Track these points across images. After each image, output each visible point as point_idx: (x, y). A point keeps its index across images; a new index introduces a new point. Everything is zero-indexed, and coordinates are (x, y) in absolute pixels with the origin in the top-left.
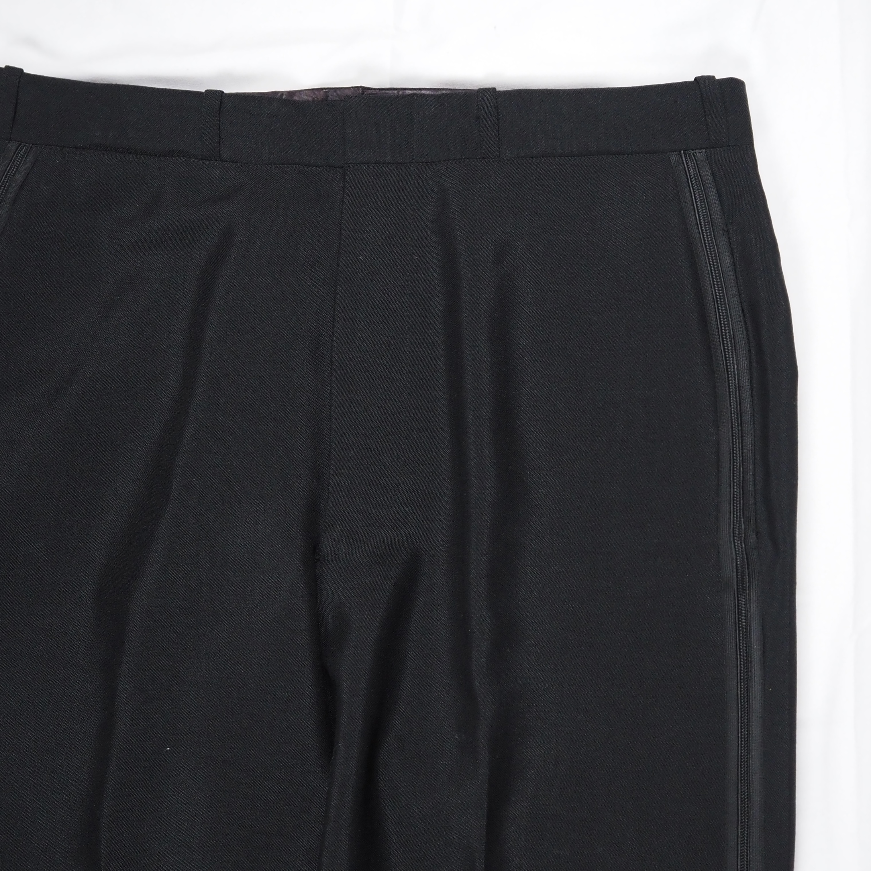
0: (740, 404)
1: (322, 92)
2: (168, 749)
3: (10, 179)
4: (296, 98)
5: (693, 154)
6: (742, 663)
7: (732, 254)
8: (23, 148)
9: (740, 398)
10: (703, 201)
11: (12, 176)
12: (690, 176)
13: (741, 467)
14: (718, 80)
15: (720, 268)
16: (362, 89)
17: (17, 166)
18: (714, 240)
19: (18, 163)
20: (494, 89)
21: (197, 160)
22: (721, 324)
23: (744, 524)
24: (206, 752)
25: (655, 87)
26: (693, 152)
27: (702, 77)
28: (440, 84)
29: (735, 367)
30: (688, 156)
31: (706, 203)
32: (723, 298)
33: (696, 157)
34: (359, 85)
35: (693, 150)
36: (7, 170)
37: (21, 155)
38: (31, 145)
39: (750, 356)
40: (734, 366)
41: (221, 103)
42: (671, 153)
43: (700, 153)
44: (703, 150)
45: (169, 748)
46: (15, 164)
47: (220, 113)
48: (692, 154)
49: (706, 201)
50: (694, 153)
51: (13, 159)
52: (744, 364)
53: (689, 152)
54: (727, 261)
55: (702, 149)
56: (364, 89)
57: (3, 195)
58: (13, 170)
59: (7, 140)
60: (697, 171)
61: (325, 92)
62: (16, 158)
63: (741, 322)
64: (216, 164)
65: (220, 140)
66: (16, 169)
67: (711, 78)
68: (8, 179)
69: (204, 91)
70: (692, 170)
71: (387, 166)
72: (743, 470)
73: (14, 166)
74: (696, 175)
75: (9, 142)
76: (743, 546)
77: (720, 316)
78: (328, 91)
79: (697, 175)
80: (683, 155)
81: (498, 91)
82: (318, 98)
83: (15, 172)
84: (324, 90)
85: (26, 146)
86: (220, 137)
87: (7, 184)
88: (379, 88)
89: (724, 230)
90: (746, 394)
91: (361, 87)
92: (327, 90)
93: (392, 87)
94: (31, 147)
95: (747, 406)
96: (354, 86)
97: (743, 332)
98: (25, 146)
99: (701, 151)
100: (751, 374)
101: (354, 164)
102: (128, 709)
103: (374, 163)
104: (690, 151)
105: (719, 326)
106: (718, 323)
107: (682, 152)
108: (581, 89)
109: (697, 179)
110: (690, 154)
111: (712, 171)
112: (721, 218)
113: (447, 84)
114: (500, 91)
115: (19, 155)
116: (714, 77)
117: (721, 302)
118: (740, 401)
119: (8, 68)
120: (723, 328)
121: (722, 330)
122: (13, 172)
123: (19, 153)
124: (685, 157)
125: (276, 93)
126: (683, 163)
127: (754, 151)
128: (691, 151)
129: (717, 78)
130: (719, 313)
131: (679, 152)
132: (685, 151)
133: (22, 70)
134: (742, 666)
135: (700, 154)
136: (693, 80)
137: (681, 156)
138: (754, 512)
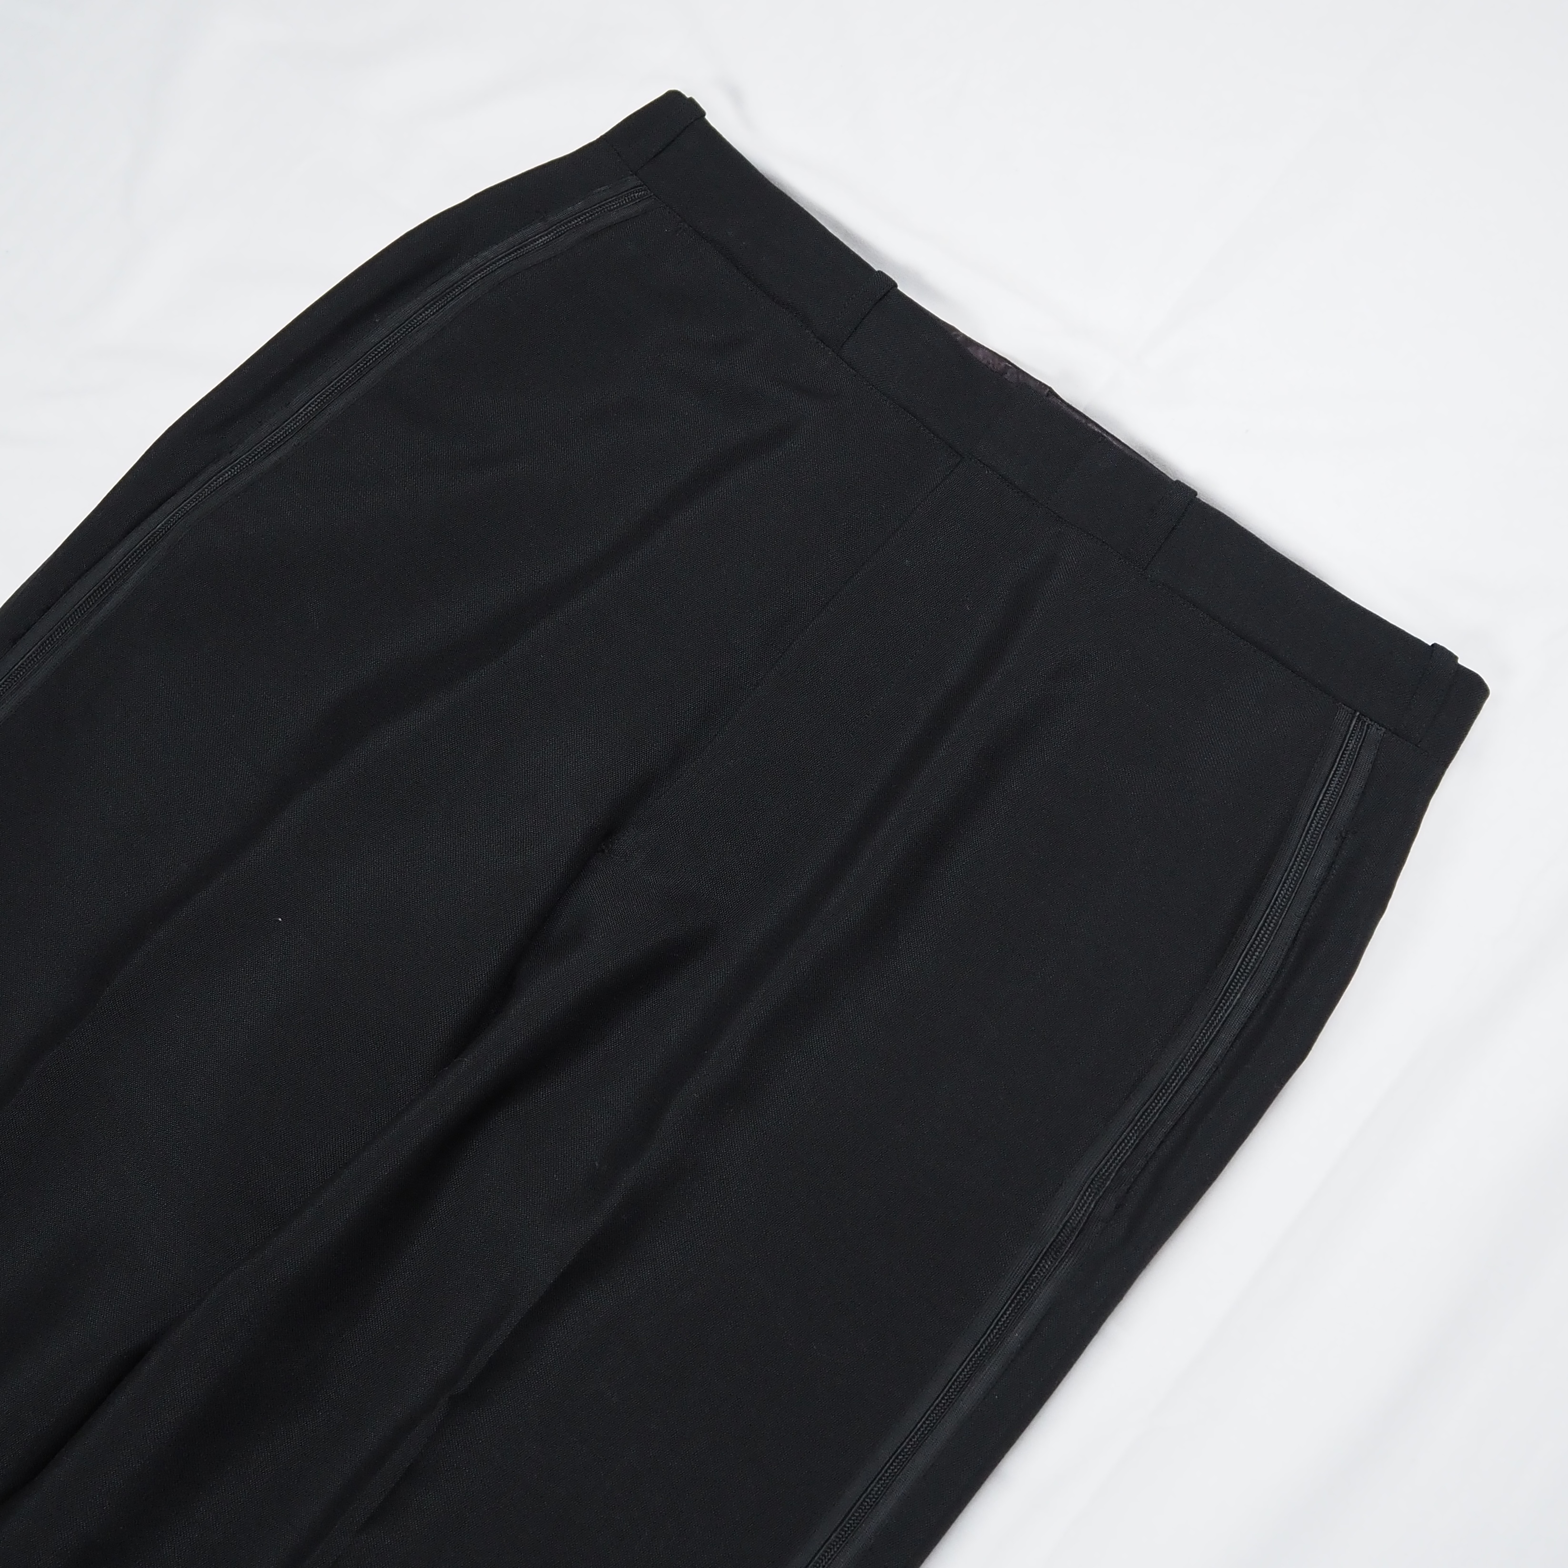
0: (1211, 1043)
1: (1003, 364)
2: (280, 919)
3: (603, 211)
4: (970, 349)
5: (1368, 726)
6: (987, 1343)
7: (1330, 868)
8: (641, 192)
9: (1216, 1035)
10: (1340, 784)
11: (607, 210)
12: (1347, 746)
13: (1158, 1114)
14: (1459, 665)
15: (1304, 873)
16: (1049, 391)
17: (620, 204)
18: (1320, 836)
19: (624, 202)
20: (1195, 493)
21: (812, 335)
22: (1257, 935)
23: (1112, 1181)
24: (317, 954)
25: (1379, 620)
26: (1370, 722)
27: (1443, 649)
28: (1140, 447)
29: (1237, 996)
30: (1360, 723)
31: (1343, 788)
32: (1282, 909)
33: (1369, 731)
34: (1049, 385)
35: (1371, 720)
36: (608, 201)
37: (634, 196)
38: (652, 194)
39: (1264, 998)
40: (1237, 994)
41: (885, 295)
42: (1343, 705)
43: (1377, 729)
44: (1383, 729)
45: (282, 919)
46: (620, 201)
47: (877, 303)
48: (1367, 723)
49: (1343, 786)
50: (1371, 724)
51: (623, 194)
52: (1251, 1000)
53: (1365, 720)
54: (1318, 872)
55: (1383, 727)
56: (1051, 392)
57: (582, 223)
58: (613, 205)
59: (631, 171)
60: (1359, 746)
61: (1006, 365)
62: (626, 196)
63: (1283, 950)
64: (830, 353)
65: (853, 332)
66: (617, 206)
67: (1453, 658)
68: (601, 211)
69: (877, 269)
70: (1353, 742)
71: (1013, 489)
72: (1157, 1118)
73: (617, 202)
74: (1353, 750)
75: (632, 175)
76: (1092, 1206)
77: (1263, 925)
78: (1010, 367)
79: (1356, 750)
80: (1356, 718)
81: (1197, 498)
82: (993, 367)
83: (614, 209)
84: (1007, 364)
85: (646, 192)
86: (855, 329)
87: (596, 214)
88: (1068, 404)
89: (1341, 835)
90: (1226, 1037)
91: (1050, 388)
92: (1010, 365)
93: (1084, 413)
94: (651, 196)
95: (1218, 1051)
96: (1043, 381)
97: (1276, 965)
98: (645, 190)
99: (1379, 728)
100: (1250, 1018)
101: (978, 460)
102: (274, 843)
103: (1000, 475)
104: (1367, 719)
105: (1254, 937)
106: (1254, 932)
107: (1358, 713)
108: (1292, 562)
109: (1352, 755)
110: (1365, 722)
111: (1376, 760)
112: (1348, 819)
113: (1146, 453)
114: (1199, 500)
115: (632, 195)
116: (1456, 658)
117: (1277, 911)
118: (1214, 1038)
119: (691, 100)
120: (1257, 942)
121: (1254, 943)
122: (612, 207)
123: (634, 193)
124: (1356, 721)
125: (953, 329)
126: (1349, 727)
127: (1443, 773)
128: (1369, 720)
129: (1460, 662)
130: (1265, 921)
131: (1354, 711)
132: (1363, 715)
133: (703, 114)
134: (984, 1346)
135: (1376, 732)
136: (1430, 644)
137: (1353, 717)
138: (1133, 1177)
